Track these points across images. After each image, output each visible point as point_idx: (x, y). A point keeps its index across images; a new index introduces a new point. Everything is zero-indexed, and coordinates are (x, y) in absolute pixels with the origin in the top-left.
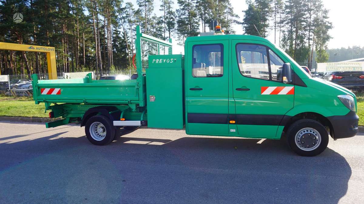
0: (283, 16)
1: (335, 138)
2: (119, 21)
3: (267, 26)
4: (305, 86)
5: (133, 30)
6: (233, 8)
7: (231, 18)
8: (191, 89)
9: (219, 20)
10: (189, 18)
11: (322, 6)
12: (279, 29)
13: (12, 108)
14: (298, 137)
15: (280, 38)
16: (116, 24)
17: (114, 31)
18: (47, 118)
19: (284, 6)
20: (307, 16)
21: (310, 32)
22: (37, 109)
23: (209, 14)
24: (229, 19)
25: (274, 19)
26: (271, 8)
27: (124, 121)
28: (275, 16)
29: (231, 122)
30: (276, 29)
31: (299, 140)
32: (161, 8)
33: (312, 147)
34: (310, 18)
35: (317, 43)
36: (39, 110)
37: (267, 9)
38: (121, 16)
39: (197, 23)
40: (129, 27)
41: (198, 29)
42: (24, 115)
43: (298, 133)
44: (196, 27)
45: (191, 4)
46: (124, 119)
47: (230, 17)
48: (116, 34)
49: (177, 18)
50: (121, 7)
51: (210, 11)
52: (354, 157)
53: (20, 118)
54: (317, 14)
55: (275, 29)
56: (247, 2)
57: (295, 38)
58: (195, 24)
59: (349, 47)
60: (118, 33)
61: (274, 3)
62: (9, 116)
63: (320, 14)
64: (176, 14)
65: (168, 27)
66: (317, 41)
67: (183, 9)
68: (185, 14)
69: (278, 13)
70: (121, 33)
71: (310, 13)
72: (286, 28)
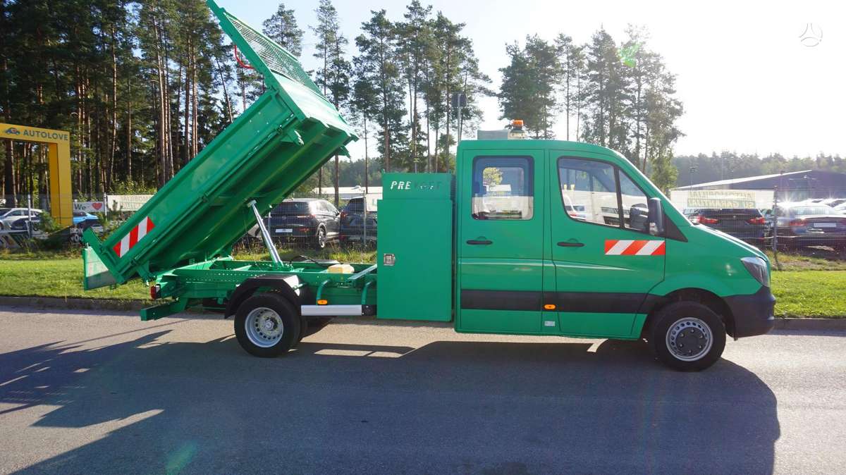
0: (585, 83)
1: (736, 336)
2: (216, 75)
3: (551, 103)
4: (685, 240)
5: (248, 97)
6: (477, 60)
7: (473, 81)
8: (470, 242)
9: (448, 85)
10: (382, 77)
11: (661, 68)
12: (577, 110)
13: (4, 276)
14: (672, 335)
15: (578, 131)
16: (206, 81)
17: (202, 99)
18: (106, 299)
19: (586, 62)
20: (632, 86)
21: (638, 120)
22: (72, 279)
23: (425, 70)
24: (469, 84)
25: (566, 90)
26: (559, 65)
27: (327, 305)
28: (568, 82)
29: (547, 307)
30: (570, 112)
31: (674, 341)
32: (317, 52)
33: (697, 353)
34: (639, 90)
35: (654, 144)
36: (78, 281)
37: (550, 67)
38: (221, 64)
39: (399, 89)
40: (239, 91)
41: (403, 103)
42: (45, 292)
43: (672, 329)
44: (397, 99)
45: (387, 47)
46: (325, 302)
47: (470, 80)
48: (207, 103)
49: (355, 78)
50: (222, 44)
51: (429, 65)
52: (769, 372)
53: (38, 299)
54: (652, 84)
55: (568, 110)
56: (509, 51)
57: (608, 132)
58: (396, 93)
59: (714, 154)
60: (211, 102)
61: (566, 56)
62: (7, 295)
63: (659, 84)
64: (353, 68)
65: (333, 96)
66: (652, 140)
67: (369, 58)
68: (373, 68)
69: (574, 76)
70: (219, 103)
71: (638, 81)
72: (591, 110)
